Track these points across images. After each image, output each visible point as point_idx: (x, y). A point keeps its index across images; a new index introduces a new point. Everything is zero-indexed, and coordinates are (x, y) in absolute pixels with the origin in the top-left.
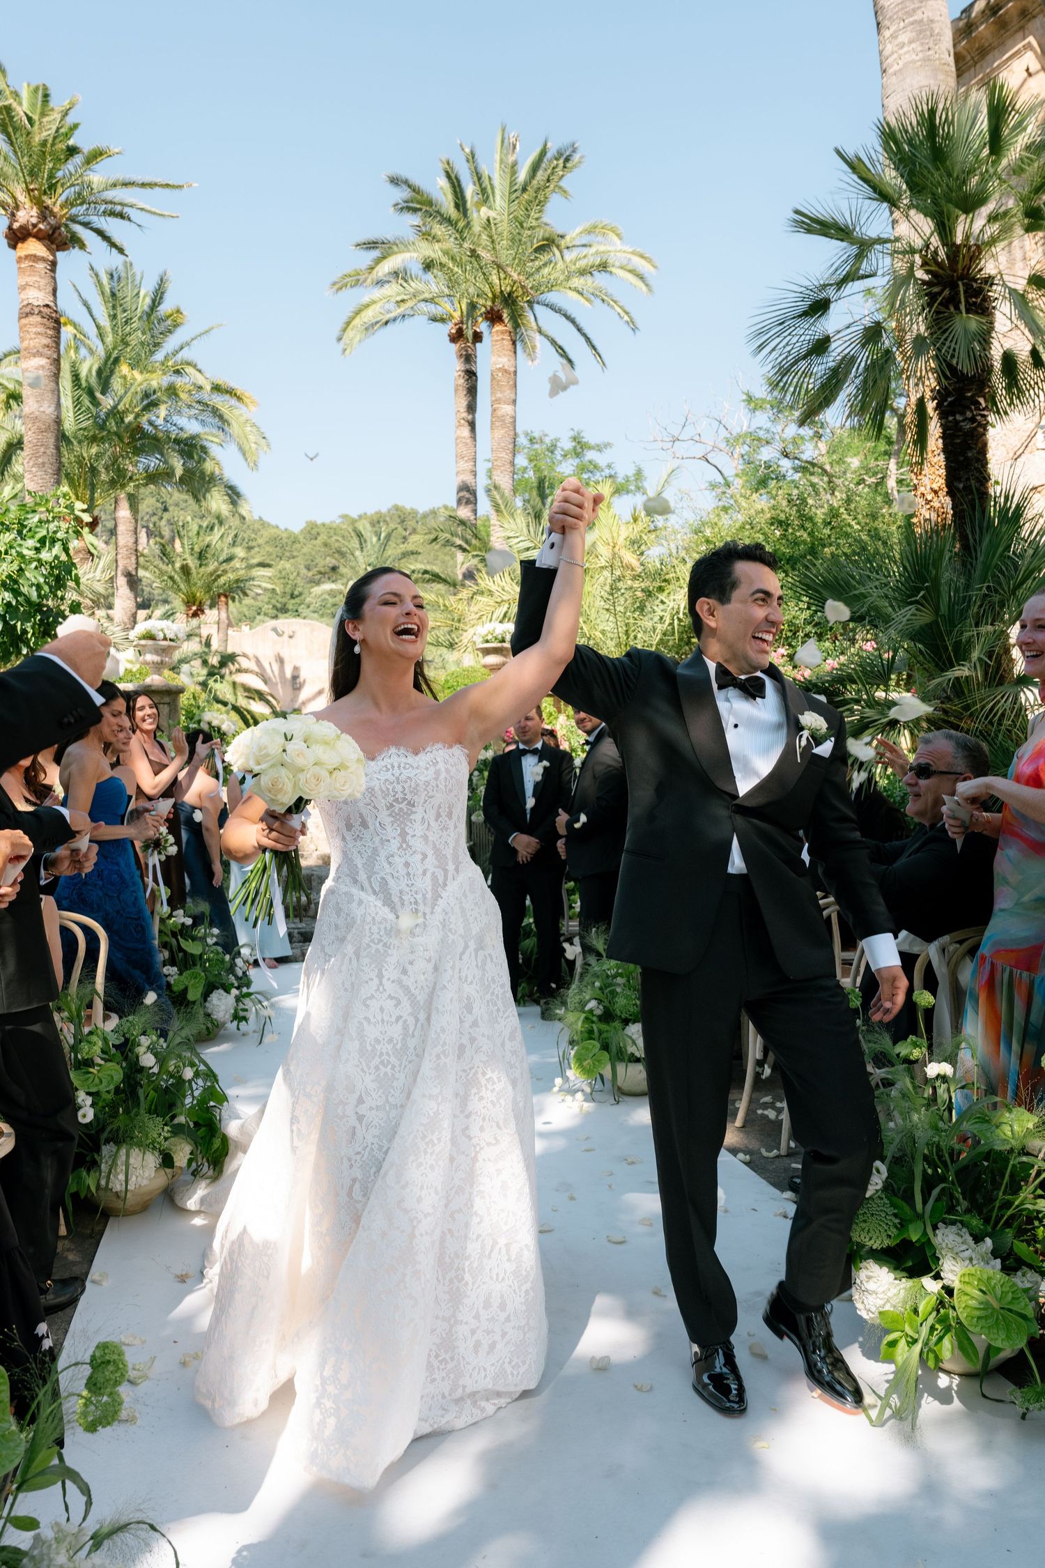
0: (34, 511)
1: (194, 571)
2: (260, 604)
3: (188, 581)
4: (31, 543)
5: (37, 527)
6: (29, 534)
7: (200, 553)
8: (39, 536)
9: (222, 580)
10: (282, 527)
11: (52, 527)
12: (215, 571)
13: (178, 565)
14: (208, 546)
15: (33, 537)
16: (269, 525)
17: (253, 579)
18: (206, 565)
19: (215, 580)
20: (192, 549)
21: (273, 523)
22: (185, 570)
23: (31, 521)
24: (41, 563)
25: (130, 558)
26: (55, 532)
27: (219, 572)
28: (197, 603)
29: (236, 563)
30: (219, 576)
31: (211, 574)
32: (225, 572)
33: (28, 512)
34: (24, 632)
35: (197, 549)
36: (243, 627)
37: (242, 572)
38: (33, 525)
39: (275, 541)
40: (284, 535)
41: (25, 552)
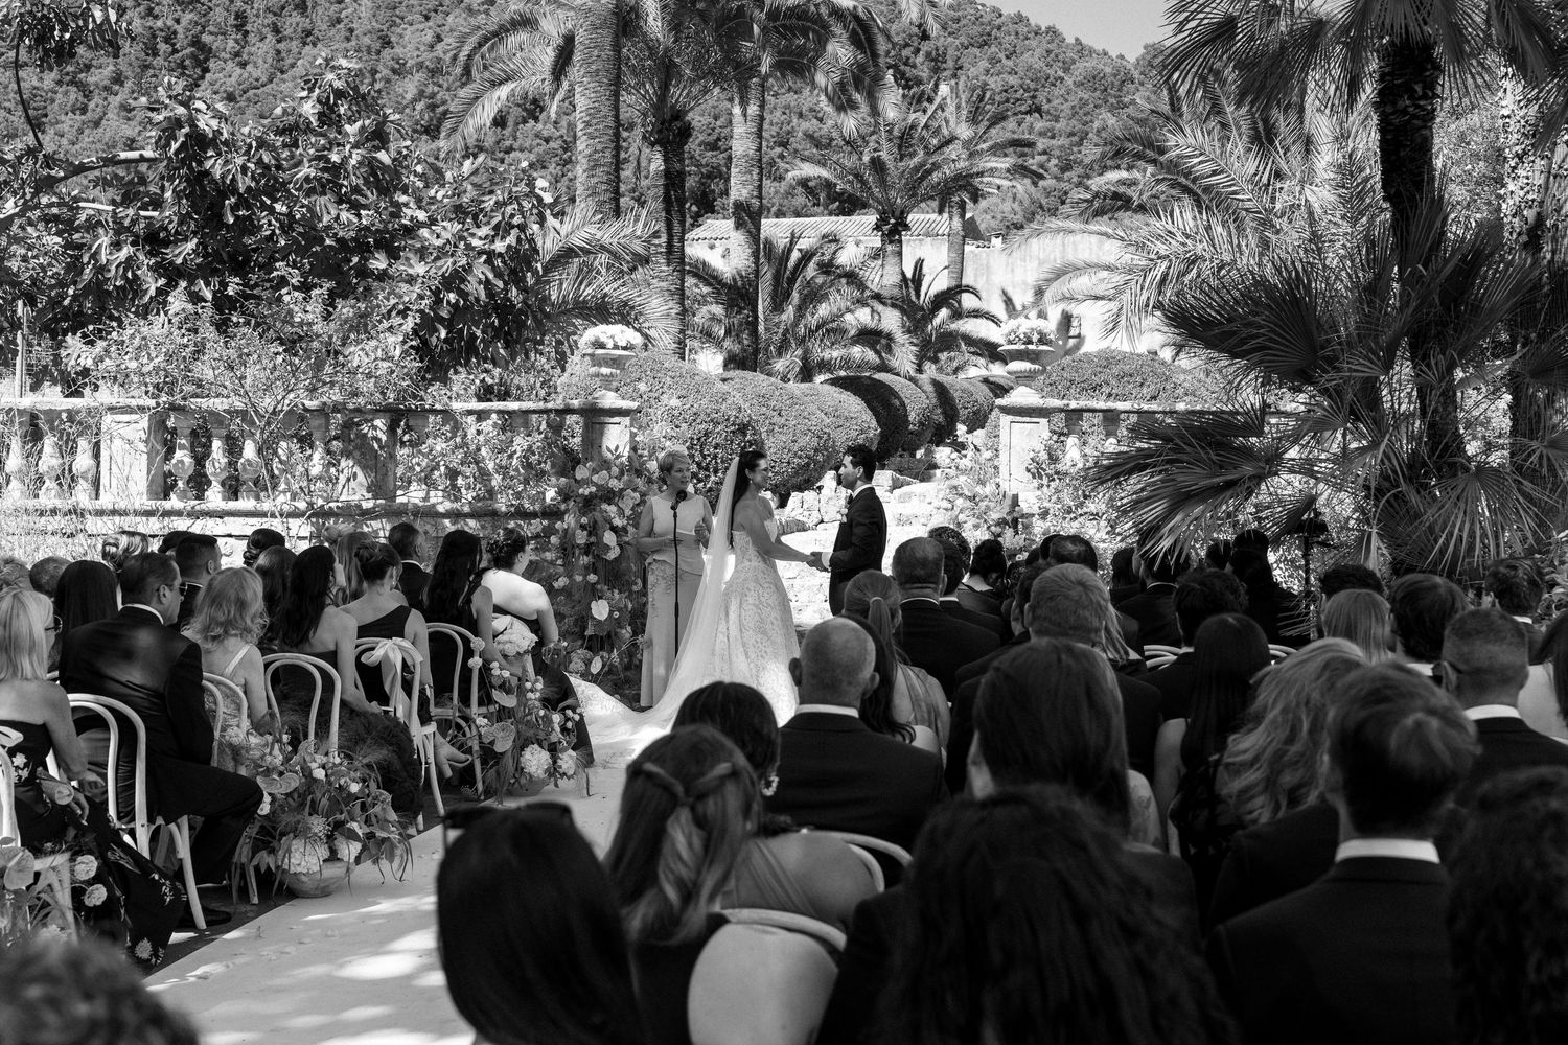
0: (491, 192)
1: (890, 165)
2: (1065, 186)
3: (883, 182)
4: (484, 231)
5: (492, 211)
6: (484, 220)
7: (901, 138)
8: (494, 222)
9: (935, 177)
10: (1114, 54)
11: (509, 209)
12: (922, 165)
13: (866, 159)
14: (912, 127)
15: (489, 223)
16: (1092, 51)
17: (980, 174)
18: (913, 154)
19: (922, 178)
20: (890, 132)
21: (1099, 47)
22: (877, 165)
23: (486, 204)
24: (491, 256)
25: (750, 172)
26: (512, 216)
27: (928, 166)
28: (897, 213)
29: (953, 151)
30: (929, 172)
31: (916, 169)
32: (936, 167)
33: (483, 194)
34: (473, 337)
35: (896, 132)
36: (993, 240)
37: (962, 164)
38: (489, 209)
39: (1093, 80)
40: (1108, 70)
41: (475, 242)
